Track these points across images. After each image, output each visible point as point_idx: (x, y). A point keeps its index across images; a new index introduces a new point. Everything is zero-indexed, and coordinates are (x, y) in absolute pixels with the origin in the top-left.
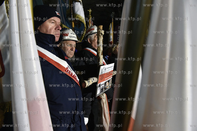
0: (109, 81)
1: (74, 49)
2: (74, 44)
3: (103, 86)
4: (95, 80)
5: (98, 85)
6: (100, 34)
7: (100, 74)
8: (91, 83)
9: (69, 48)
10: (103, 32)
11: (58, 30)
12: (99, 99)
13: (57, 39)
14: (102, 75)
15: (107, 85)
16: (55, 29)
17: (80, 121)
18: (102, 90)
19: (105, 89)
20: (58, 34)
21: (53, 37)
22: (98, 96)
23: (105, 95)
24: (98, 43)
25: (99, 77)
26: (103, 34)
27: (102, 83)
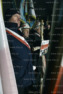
0: (46, 49)
1: (29, 33)
2: (28, 30)
3: (43, 51)
4: (39, 48)
5: (41, 50)
6: (42, 25)
7: (42, 45)
8: (37, 49)
9: (26, 32)
10: (43, 23)
11: (19, 20)
12: (41, 58)
13: (19, 25)
14: (43, 46)
15: (45, 51)
16: (18, 20)
17: (31, 68)
18: (42, 53)
19: (44, 53)
20: (19, 23)
21: (17, 24)
22: (41, 57)
23: (44, 56)
24: (41, 29)
25: (41, 47)
26: (44, 24)
27: (42, 50)
